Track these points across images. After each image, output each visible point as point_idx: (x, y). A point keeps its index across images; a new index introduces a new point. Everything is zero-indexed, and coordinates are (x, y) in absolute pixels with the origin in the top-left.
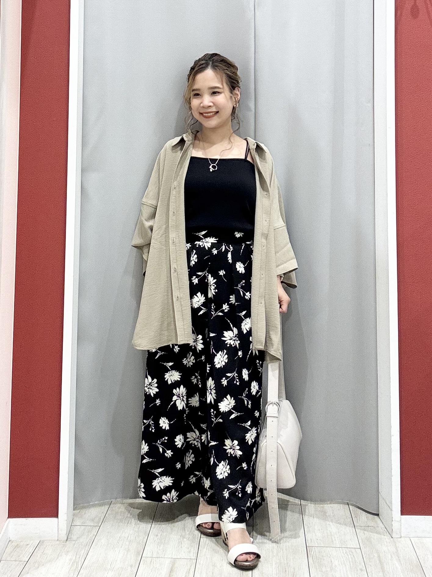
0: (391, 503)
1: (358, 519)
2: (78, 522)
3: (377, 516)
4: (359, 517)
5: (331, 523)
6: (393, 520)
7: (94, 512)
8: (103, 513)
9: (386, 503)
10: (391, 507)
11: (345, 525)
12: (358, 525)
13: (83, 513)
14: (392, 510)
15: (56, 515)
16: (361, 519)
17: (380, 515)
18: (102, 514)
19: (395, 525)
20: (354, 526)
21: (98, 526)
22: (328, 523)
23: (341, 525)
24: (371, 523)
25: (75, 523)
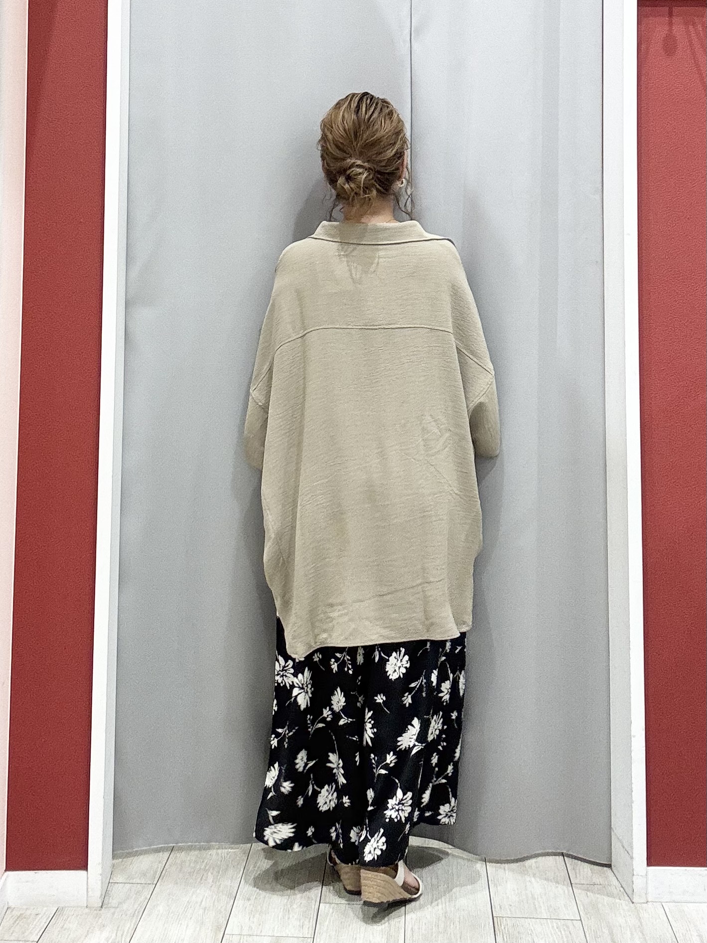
0: (632, 848)
1: (577, 871)
2: (119, 878)
3: (609, 867)
4: (579, 870)
5: (533, 879)
6: (635, 874)
7: (145, 863)
8: (160, 862)
9: (624, 847)
10: (630, 854)
11: (557, 882)
12: (577, 881)
13: (129, 863)
14: (632, 858)
15: (84, 866)
16: (582, 872)
17: (612, 865)
18: (160, 865)
19: (638, 883)
20: (571, 884)
21: (153, 884)
22: (528, 879)
23: (550, 883)
24: (597, 879)
25: (115, 878)
